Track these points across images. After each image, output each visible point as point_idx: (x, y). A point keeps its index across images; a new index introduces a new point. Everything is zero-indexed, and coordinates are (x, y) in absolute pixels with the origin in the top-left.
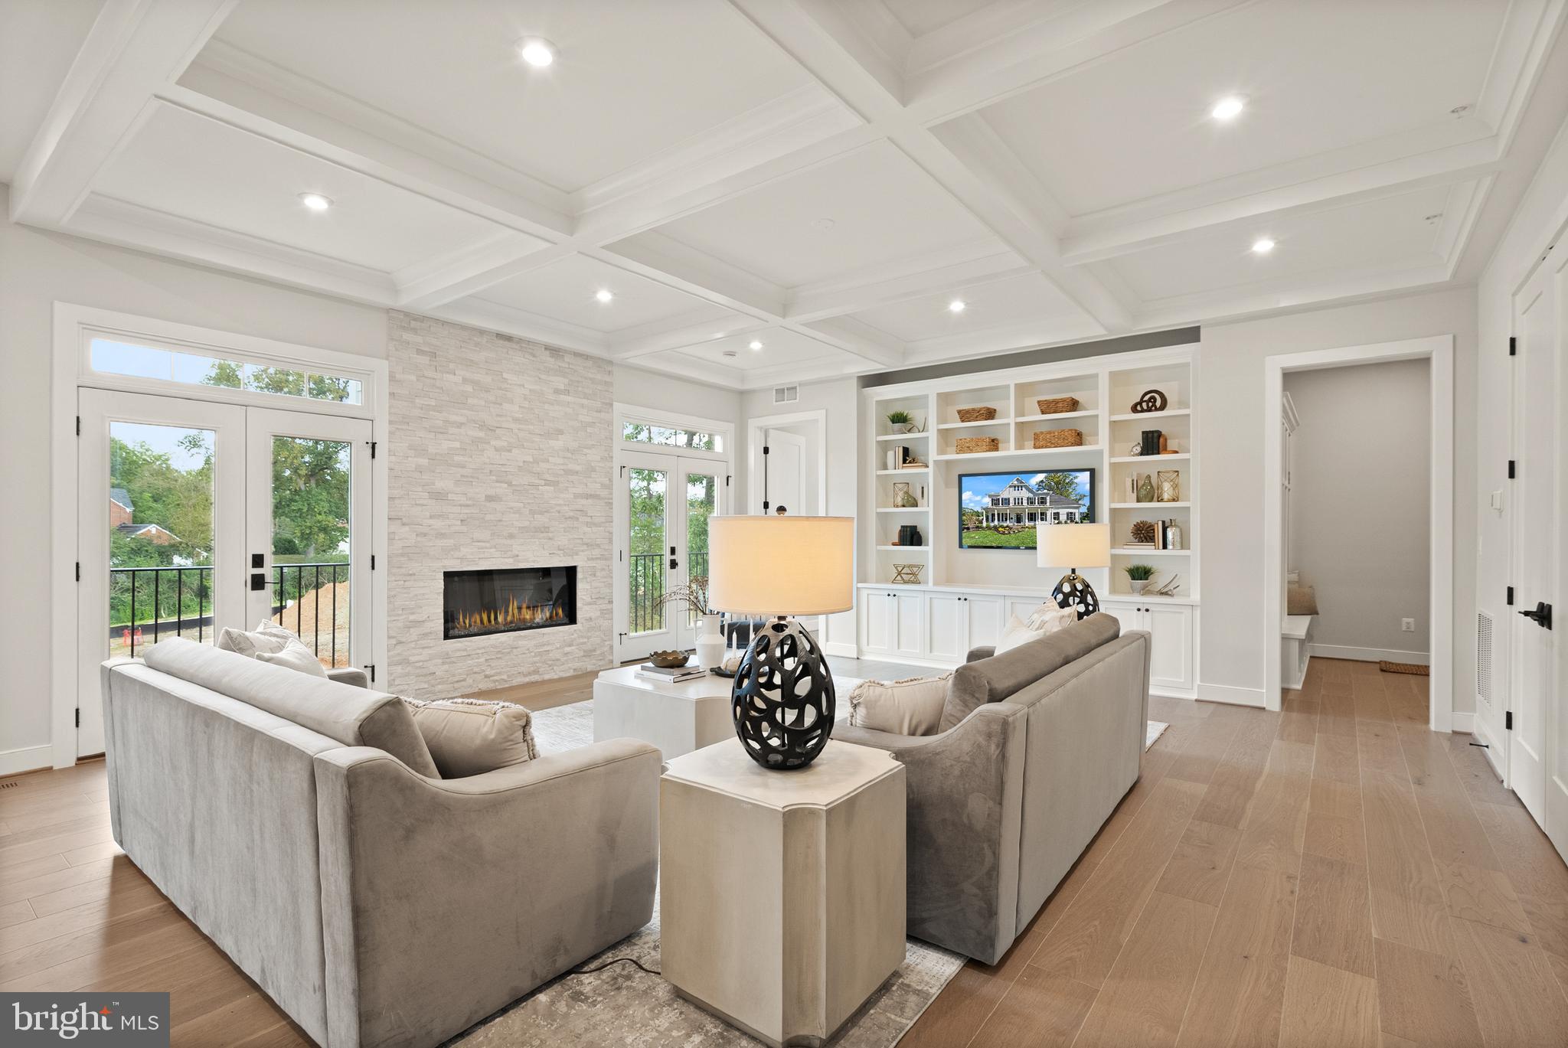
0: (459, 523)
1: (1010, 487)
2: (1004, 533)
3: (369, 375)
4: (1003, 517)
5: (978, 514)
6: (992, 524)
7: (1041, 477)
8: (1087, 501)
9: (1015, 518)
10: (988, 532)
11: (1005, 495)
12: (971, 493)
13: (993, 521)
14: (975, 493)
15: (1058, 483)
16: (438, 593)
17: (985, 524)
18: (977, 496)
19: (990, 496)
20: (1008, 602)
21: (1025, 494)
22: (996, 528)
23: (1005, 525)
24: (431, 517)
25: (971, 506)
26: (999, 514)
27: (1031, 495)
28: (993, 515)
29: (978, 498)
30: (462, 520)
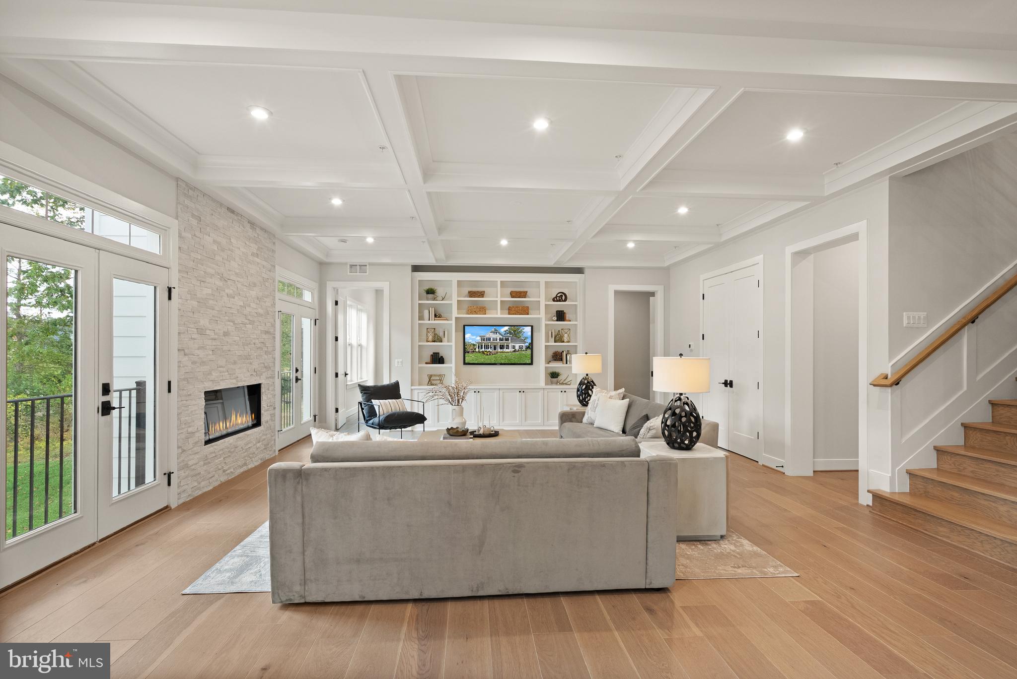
0: (211, 352)
1: (491, 332)
2: (487, 355)
3: (166, 230)
4: (487, 347)
5: (474, 345)
6: (481, 350)
7: (506, 328)
8: (529, 341)
9: (493, 348)
10: (479, 354)
11: (488, 336)
12: (470, 334)
13: (482, 348)
14: (473, 335)
15: (514, 331)
16: (202, 409)
17: (477, 350)
18: (473, 336)
19: (480, 336)
20: (501, 392)
21: (498, 336)
22: (483, 352)
23: (488, 350)
24: (198, 349)
25: (470, 341)
26: (485, 346)
27: (501, 337)
28: (482, 346)
29: (474, 337)
30: (212, 350)
